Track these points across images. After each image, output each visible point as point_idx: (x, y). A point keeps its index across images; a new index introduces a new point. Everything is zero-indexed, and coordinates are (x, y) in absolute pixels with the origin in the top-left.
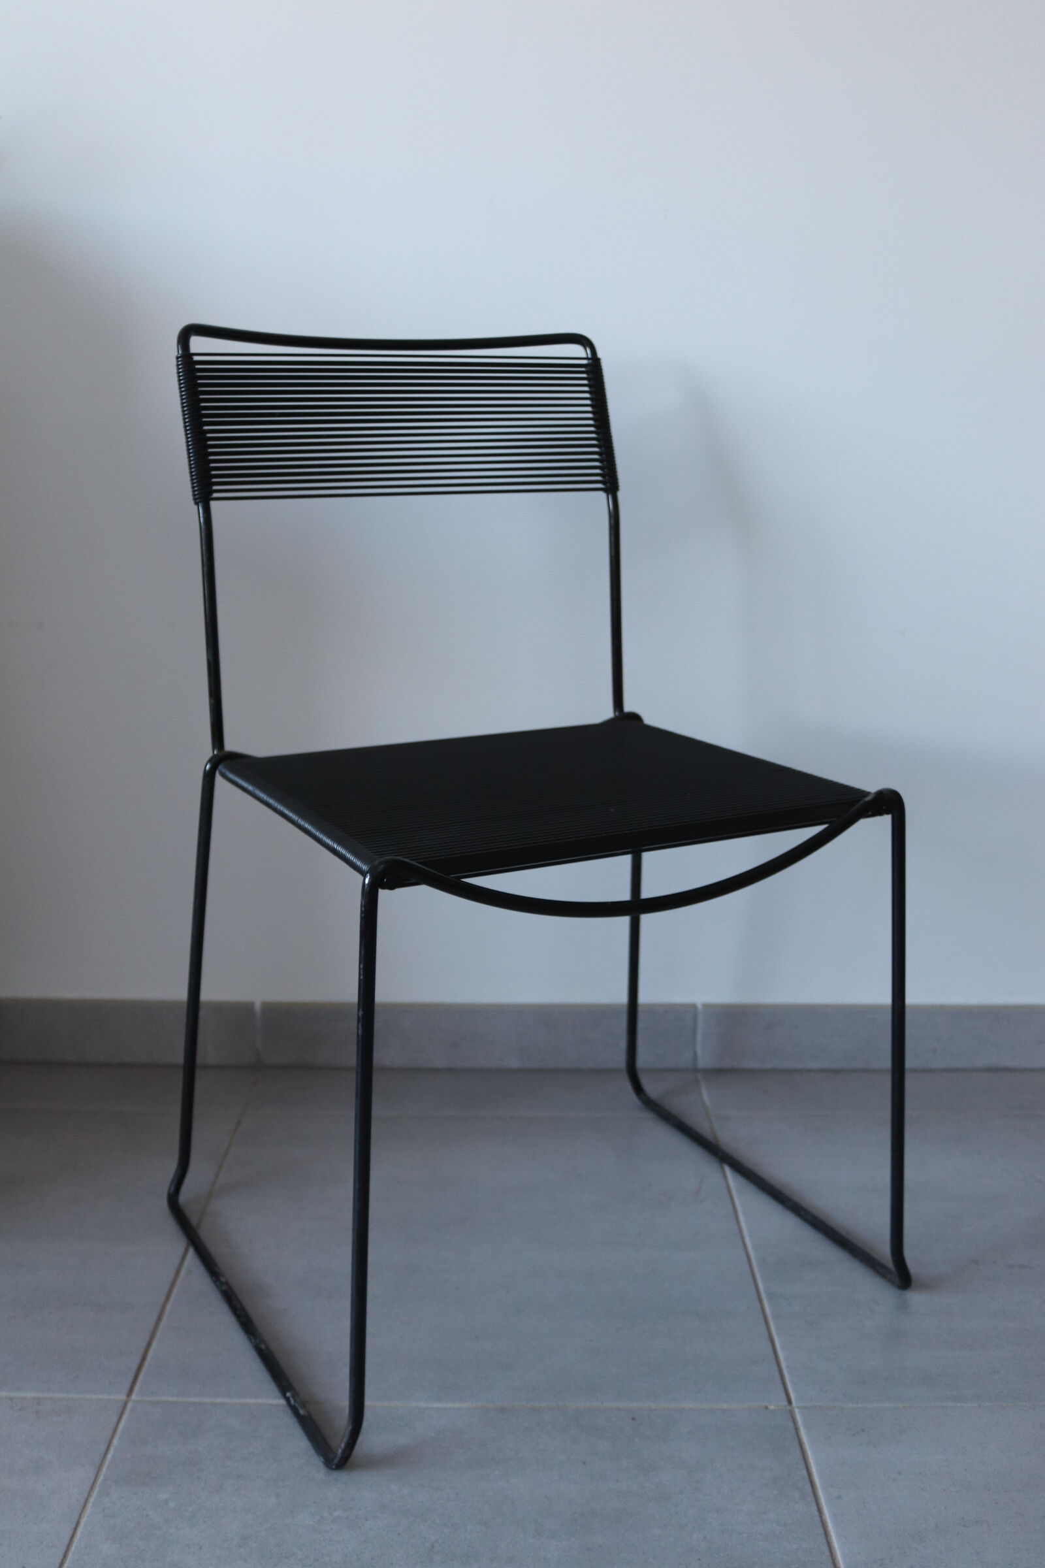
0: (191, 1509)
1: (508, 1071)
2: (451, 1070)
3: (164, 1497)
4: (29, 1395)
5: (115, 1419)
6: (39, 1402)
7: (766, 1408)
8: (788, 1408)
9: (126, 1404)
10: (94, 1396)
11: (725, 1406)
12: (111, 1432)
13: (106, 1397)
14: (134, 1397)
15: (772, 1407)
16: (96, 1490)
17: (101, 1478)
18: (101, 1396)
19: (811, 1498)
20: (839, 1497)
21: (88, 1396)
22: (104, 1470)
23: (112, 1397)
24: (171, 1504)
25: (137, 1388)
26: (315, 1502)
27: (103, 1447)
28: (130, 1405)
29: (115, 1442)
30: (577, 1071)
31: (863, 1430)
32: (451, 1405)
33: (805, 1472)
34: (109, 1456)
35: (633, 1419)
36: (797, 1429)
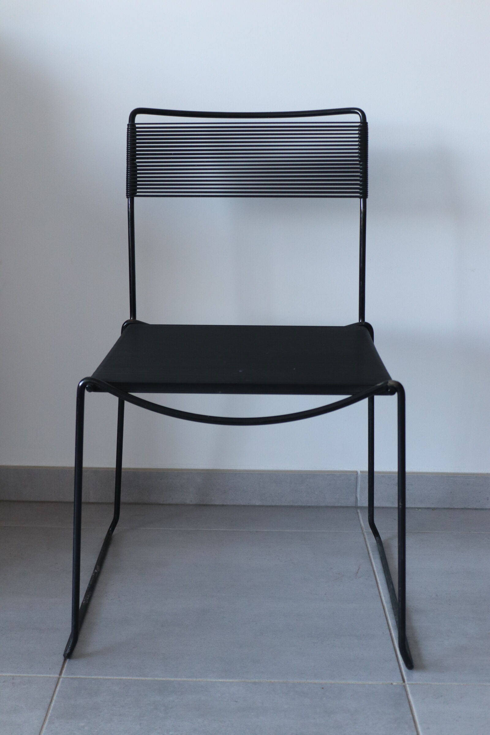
0: (96, 731)
1: (254, 506)
2: (223, 505)
3: (82, 724)
4: (8, 674)
5: (54, 687)
6: (13, 678)
7: (392, 684)
8: (403, 684)
9: (59, 679)
10: (42, 675)
11: (370, 683)
12: (52, 693)
13: (48, 675)
14: (63, 676)
15: (395, 684)
16: (47, 721)
17: (49, 715)
18: (45, 675)
19: (414, 728)
20: (428, 728)
21: (39, 675)
22: (50, 711)
23: (51, 676)
24: (86, 728)
25: (64, 671)
26: (160, 728)
27: (49, 700)
28: (61, 680)
29: (55, 697)
30: (292, 507)
31: (442, 696)
32: (228, 680)
33: (411, 716)
34: (52, 705)
35: (323, 688)
36: (407, 695)
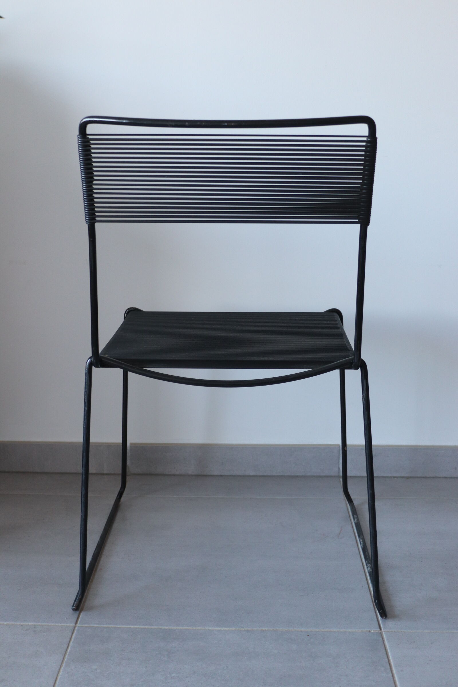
0: (107, 673)
1: (249, 476)
2: (221, 476)
3: (95, 667)
4: (30, 624)
5: (70, 634)
6: (35, 626)
7: (370, 631)
8: (380, 632)
9: (75, 627)
10: (60, 624)
11: (350, 630)
12: (69, 640)
13: (65, 624)
14: (78, 625)
15: (372, 631)
16: (64, 664)
17: (66, 660)
18: (63, 624)
19: (389, 671)
20: (402, 671)
21: (57, 624)
22: (67, 656)
23: (68, 625)
24: (98, 671)
25: (79, 621)
26: (163, 670)
27: (66, 646)
28: (77, 628)
29: (71, 644)
30: (282, 477)
31: (414, 642)
32: (224, 629)
33: (387, 660)
34: (69, 650)
35: (308, 635)
36: (383, 641)
